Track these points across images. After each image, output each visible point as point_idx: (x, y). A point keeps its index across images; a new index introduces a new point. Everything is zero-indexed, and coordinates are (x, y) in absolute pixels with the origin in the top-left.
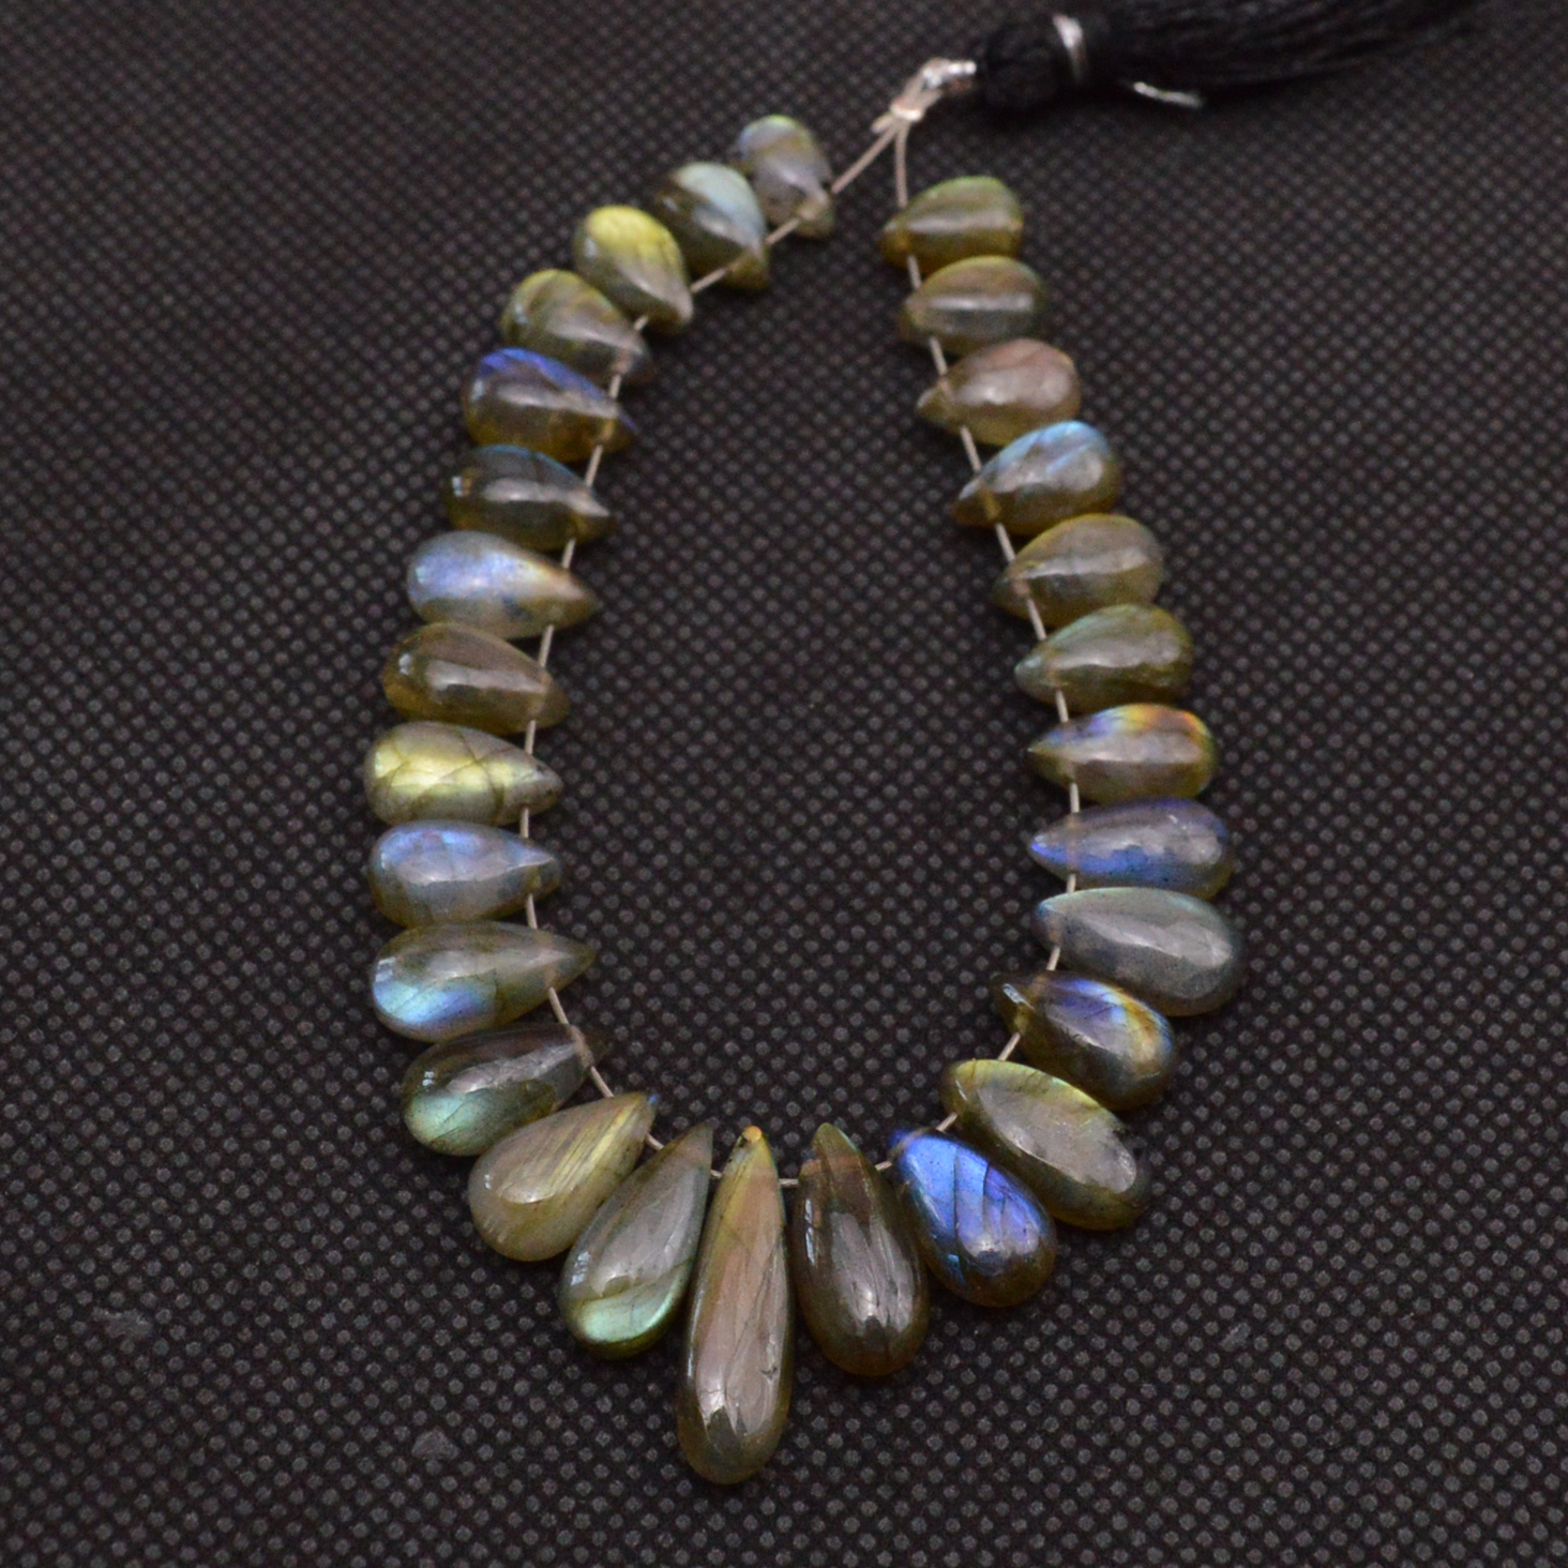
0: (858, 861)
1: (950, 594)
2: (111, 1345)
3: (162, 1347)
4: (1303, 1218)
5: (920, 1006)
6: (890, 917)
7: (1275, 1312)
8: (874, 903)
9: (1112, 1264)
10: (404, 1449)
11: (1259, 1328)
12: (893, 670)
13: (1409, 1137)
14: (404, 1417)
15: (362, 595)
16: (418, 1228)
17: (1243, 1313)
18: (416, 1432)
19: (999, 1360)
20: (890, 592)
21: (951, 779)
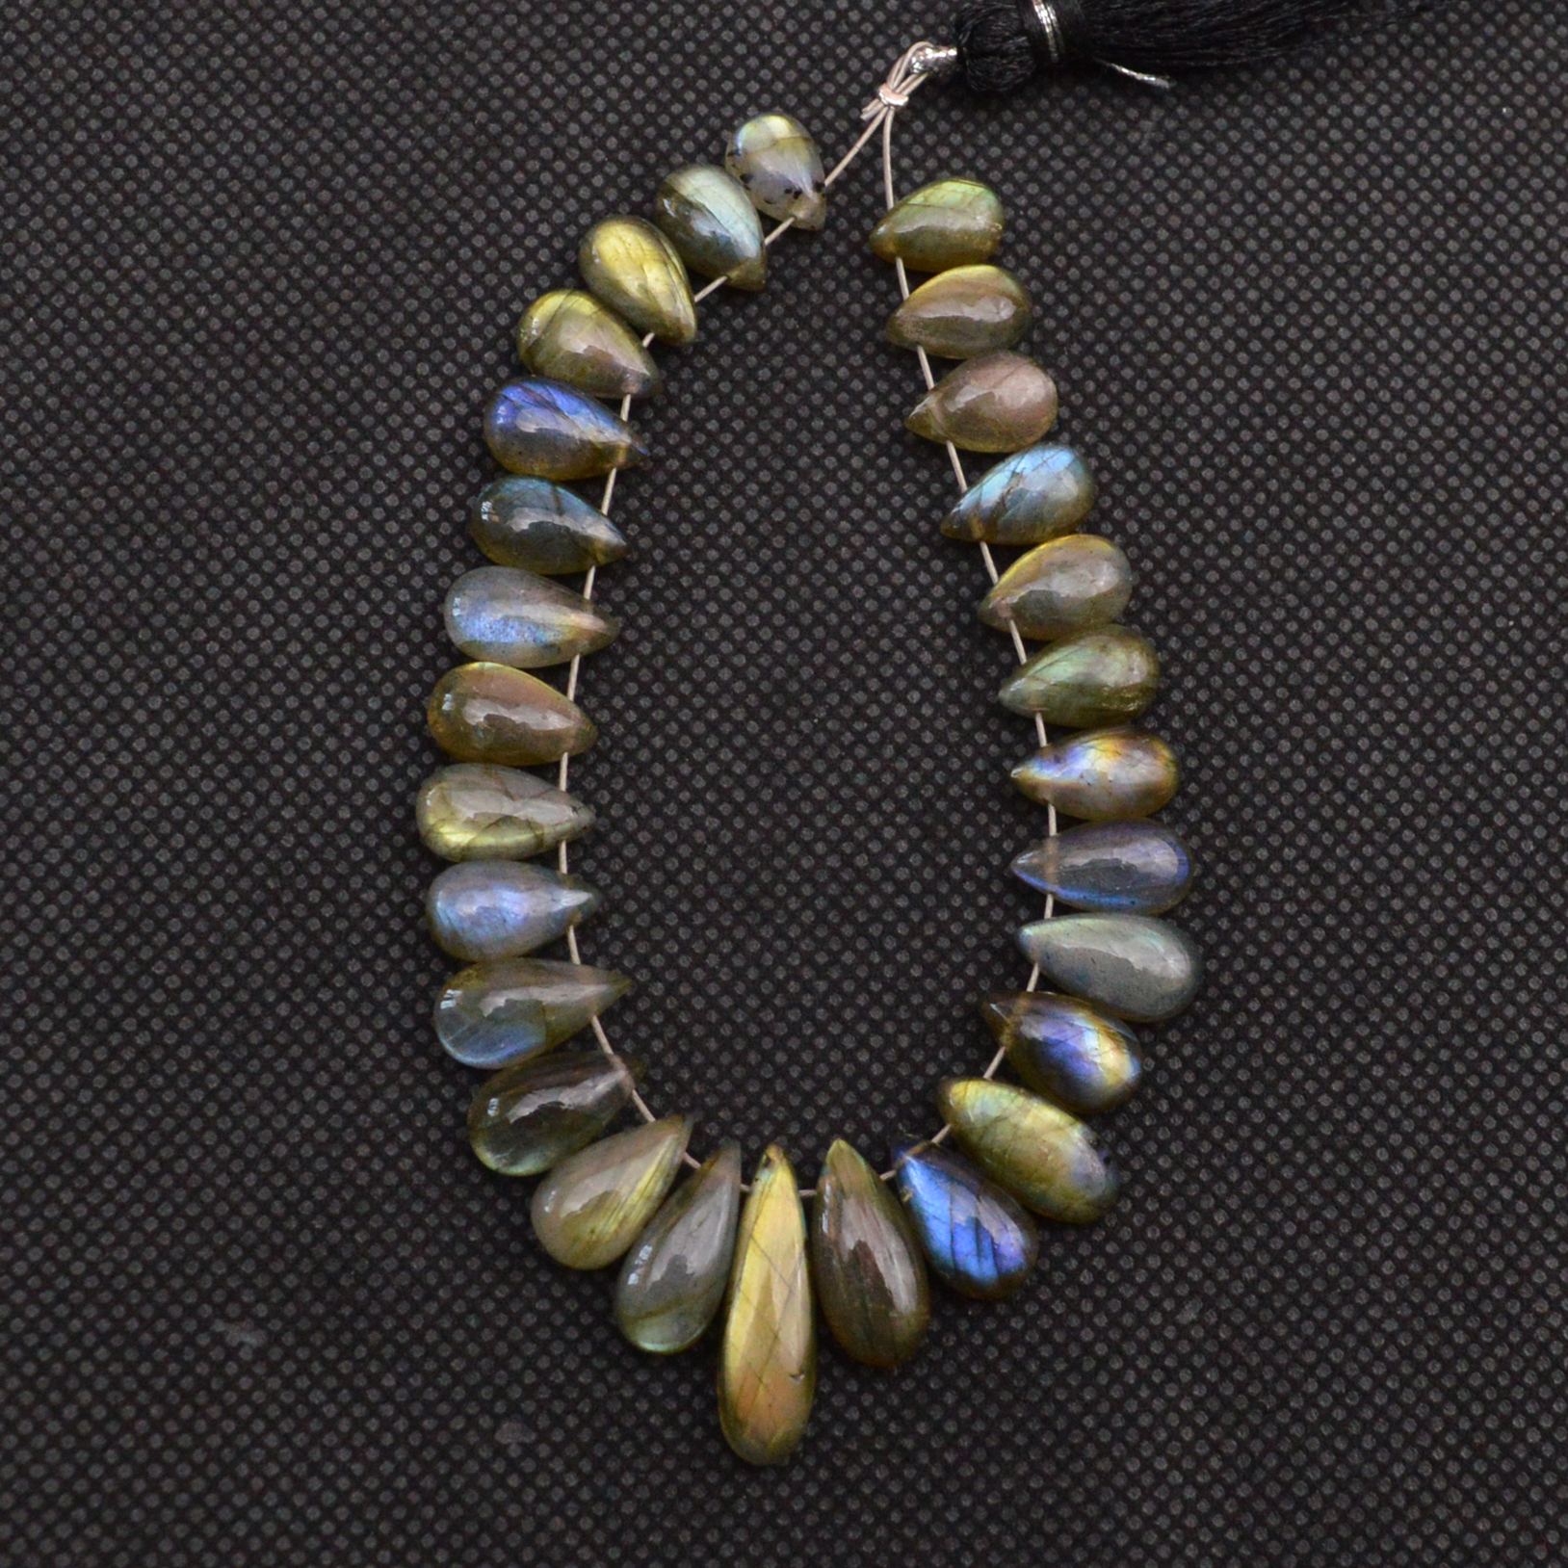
0: (861, 875)
1: (939, 604)
2: (232, 1353)
3: (275, 1354)
4: (1247, 1203)
5: (917, 1013)
6: (889, 929)
7: (1223, 1289)
8: (875, 916)
9: (1084, 1249)
10: (488, 1436)
11: (1209, 1303)
12: (887, 684)
13: (1339, 1128)
14: (486, 1408)
15: (403, 621)
16: (488, 1235)
17: (1196, 1290)
18: (498, 1419)
19: (990, 1339)
20: (884, 604)
21: (941, 792)
